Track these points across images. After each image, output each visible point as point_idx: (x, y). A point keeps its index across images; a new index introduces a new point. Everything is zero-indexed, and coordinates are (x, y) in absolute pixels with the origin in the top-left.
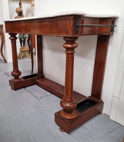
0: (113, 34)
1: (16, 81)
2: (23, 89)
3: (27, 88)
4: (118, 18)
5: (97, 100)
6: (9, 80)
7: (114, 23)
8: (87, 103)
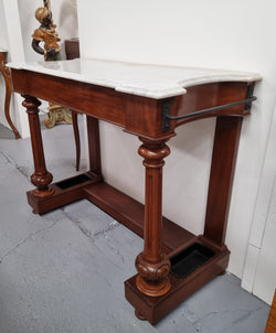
0: (249, 114)
1: (42, 195)
4: (260, 81)
5: (218, 247)
6: (28, 193)
7: (252, 91)
8: (195, 251)
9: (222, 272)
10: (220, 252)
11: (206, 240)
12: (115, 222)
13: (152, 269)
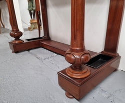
1: (17, 42)
2: (27, 52)
3: (31, 51)
5: (113, 54)
8: (100, 59)
9: (116, 70)
10: (116, 56)
11: (106, 52)
12: (55, 55)
13: (78, 57)
